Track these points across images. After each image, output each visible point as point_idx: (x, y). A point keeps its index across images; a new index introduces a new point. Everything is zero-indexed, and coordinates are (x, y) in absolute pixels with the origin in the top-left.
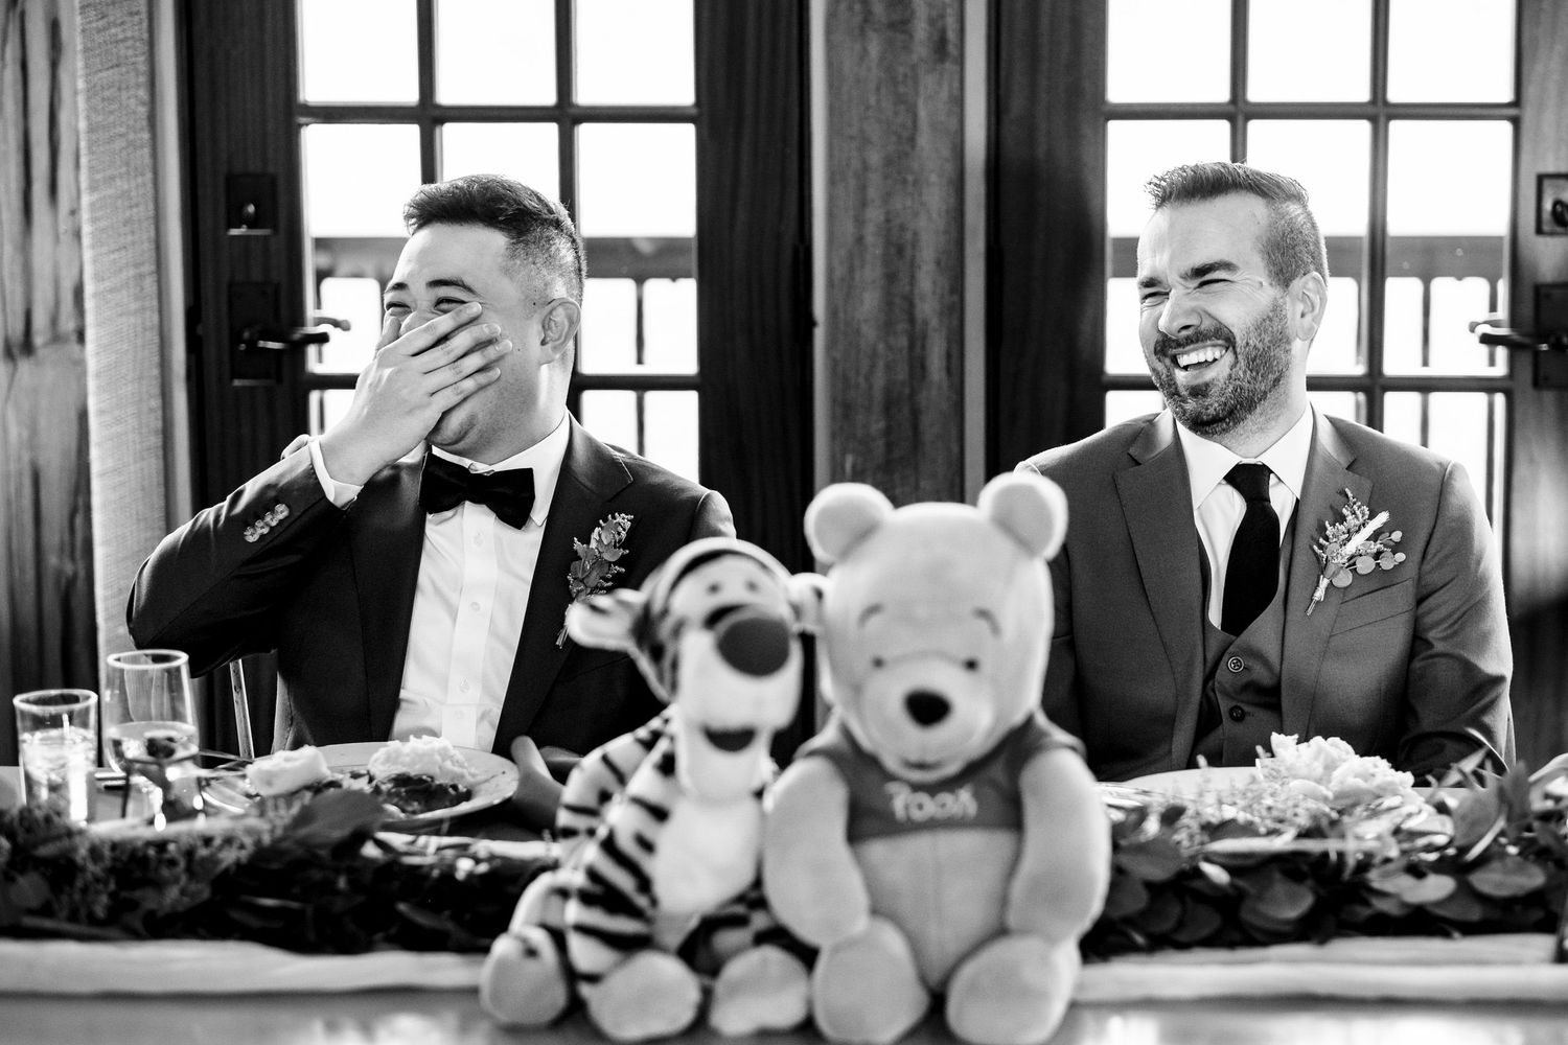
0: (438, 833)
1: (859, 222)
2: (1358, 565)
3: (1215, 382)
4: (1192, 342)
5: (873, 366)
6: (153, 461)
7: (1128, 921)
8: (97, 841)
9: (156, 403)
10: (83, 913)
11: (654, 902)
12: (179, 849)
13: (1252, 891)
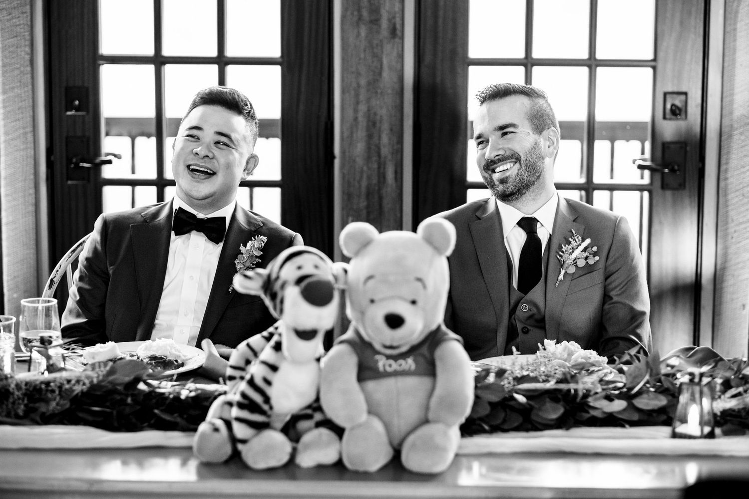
0: (171, 380)
1: (356, 111)
2: (578, 263)
3: (511, 176)
4: (501, 161)
5: (361, 177)
6: (31, 217)
7: (481, 419)
8: (19, 381)
9: (32, 191)
10: (13, 413)
11: (271, 408)
12: (56, 385)
13: (537, 406)
